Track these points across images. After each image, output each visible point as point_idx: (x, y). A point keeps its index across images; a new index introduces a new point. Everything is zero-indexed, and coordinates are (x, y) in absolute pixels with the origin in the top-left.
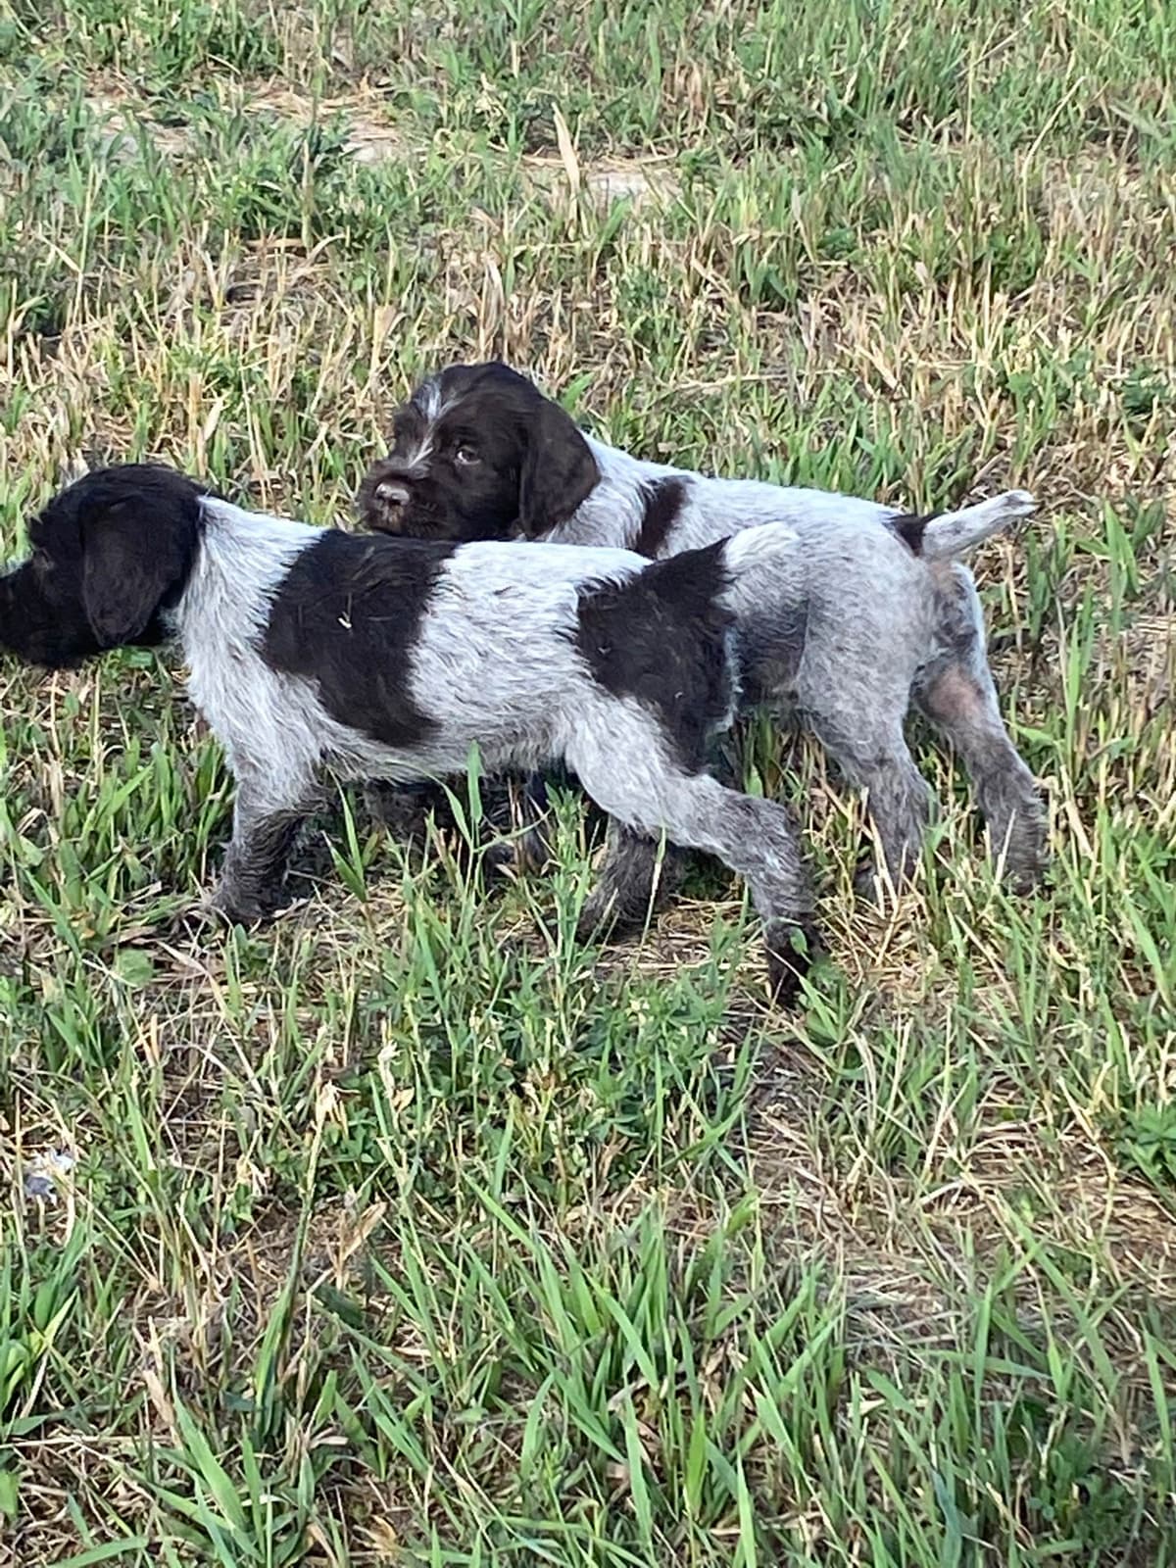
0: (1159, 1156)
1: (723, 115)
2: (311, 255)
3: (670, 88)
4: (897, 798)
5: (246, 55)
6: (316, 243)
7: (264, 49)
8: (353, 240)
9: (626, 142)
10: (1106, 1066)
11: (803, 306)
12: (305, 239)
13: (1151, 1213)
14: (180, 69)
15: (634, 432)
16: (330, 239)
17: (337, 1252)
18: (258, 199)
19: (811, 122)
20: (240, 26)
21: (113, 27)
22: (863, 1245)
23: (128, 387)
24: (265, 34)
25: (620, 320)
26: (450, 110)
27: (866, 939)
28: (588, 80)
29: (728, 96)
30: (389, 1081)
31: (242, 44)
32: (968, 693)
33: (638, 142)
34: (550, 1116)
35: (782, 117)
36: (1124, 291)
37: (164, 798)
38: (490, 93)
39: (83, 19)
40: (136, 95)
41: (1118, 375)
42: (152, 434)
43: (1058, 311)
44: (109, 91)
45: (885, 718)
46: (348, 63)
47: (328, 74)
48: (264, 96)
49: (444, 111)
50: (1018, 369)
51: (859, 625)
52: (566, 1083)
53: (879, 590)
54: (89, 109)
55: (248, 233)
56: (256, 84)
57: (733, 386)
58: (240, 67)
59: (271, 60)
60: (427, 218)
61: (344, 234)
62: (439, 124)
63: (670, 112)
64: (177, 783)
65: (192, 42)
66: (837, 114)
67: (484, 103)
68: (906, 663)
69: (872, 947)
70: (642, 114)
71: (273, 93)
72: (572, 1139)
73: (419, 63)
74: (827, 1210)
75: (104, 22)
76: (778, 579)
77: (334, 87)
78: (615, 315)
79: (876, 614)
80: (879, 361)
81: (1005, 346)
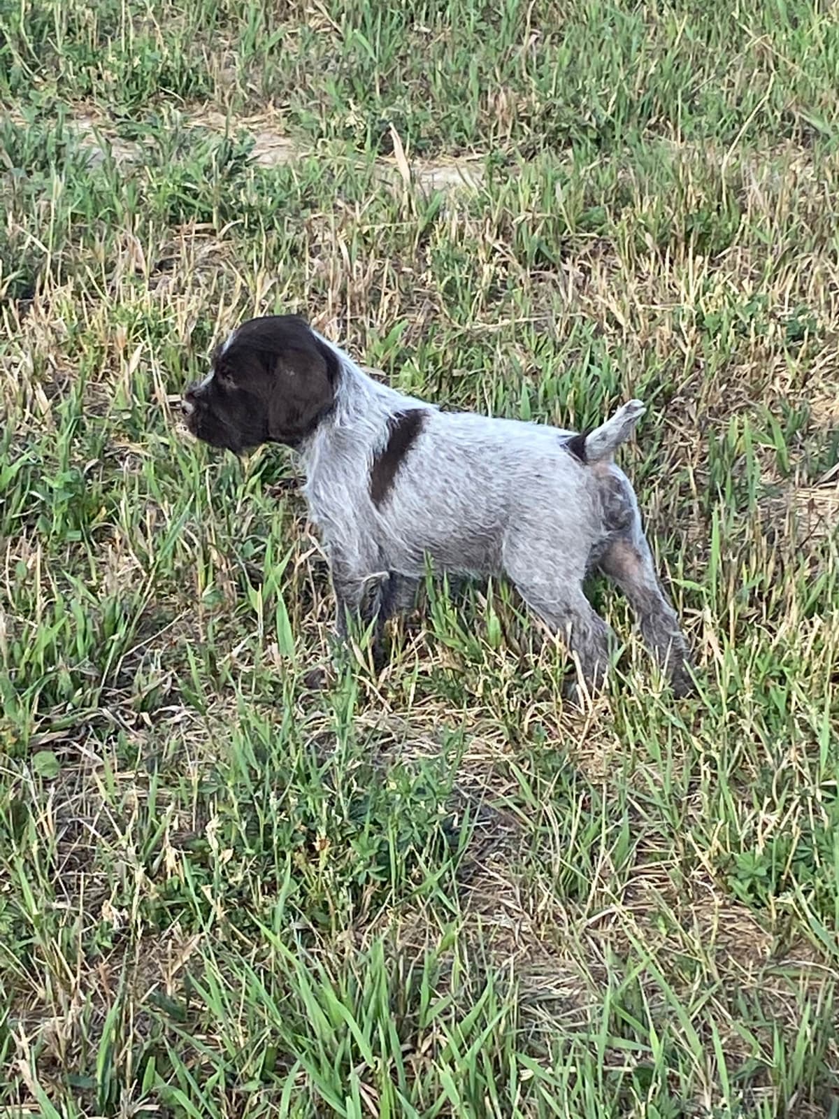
0: (752, 889)
1: (524, 124)
2: (220, 235)
3: (485, 105)
4: (585, 635)
5: (187, 87)
6: (224, 225)
7: (201, 81)
8: (250, 223)
9: (454, 145)
10: (720, 823)
11: (564, 267)
12: (215, 224)
13: (751, 927)
14: (140, 97)
15: (435, 363)
16: (233, 223)
17: (167, 970)
18: (183, 196)
19: (584, 129)
20: (182, 66)
21: (91, 68)
22: (547, 955)
23: (80, 336)
24: (201, 70)
25: (433, 279)
26: (328, 125)
27: (571, 730)
28: (430, 101)
29: (526, 110)
30: (214, 844)
31: (185, 79)
32: (630, 557)
33: (463, 145)
34: (326, 869)
35: (564, 125)
36: (793, 251)
37: (80, 638)
38: (356, 113)
39: (71, 63)
40: (108, 117)
41: (785, 312)
42: (96, 370)
43: (745, 265)
44: (90, 115)
45: (567, 583)
46: (259, 92)
47: (244, 99)
48: (200, 116)
49: (323, 126)
50: (712, 310)
51: (548, 522)
52: (341, 843)
53: (561, 495)
54: (70, 129)
55: (174, 220)
56: (195, 107)
57: (509, 328)
58: (183, 96)
59: (205, 89)
60: (306, 205)
61: (243, 219)
62: (321, 136)
63: (485, 123)
64: (90, 628)
65: (148, 78)
66: (602, 123)
67: (351, 120)
68: (584, 544)
69: (575, 736)
70: (466, 126)
71: (205, 114)
72: (341, 884)
73: (308, 91)
74: (524, 929)
75: (85, 65)
76: (486, 488)
77: (249, 109)
78: (430, 277)
79: (560, 513)
80: (614, 307)
81: (704, 294)
